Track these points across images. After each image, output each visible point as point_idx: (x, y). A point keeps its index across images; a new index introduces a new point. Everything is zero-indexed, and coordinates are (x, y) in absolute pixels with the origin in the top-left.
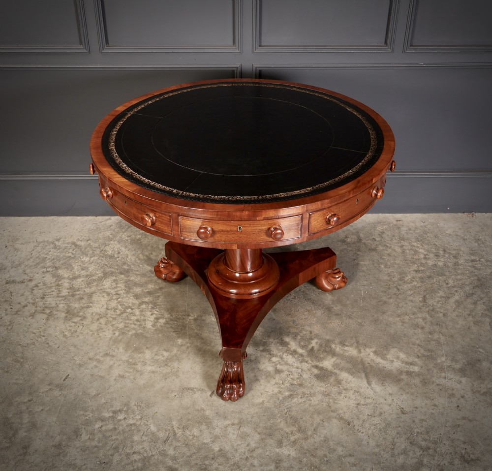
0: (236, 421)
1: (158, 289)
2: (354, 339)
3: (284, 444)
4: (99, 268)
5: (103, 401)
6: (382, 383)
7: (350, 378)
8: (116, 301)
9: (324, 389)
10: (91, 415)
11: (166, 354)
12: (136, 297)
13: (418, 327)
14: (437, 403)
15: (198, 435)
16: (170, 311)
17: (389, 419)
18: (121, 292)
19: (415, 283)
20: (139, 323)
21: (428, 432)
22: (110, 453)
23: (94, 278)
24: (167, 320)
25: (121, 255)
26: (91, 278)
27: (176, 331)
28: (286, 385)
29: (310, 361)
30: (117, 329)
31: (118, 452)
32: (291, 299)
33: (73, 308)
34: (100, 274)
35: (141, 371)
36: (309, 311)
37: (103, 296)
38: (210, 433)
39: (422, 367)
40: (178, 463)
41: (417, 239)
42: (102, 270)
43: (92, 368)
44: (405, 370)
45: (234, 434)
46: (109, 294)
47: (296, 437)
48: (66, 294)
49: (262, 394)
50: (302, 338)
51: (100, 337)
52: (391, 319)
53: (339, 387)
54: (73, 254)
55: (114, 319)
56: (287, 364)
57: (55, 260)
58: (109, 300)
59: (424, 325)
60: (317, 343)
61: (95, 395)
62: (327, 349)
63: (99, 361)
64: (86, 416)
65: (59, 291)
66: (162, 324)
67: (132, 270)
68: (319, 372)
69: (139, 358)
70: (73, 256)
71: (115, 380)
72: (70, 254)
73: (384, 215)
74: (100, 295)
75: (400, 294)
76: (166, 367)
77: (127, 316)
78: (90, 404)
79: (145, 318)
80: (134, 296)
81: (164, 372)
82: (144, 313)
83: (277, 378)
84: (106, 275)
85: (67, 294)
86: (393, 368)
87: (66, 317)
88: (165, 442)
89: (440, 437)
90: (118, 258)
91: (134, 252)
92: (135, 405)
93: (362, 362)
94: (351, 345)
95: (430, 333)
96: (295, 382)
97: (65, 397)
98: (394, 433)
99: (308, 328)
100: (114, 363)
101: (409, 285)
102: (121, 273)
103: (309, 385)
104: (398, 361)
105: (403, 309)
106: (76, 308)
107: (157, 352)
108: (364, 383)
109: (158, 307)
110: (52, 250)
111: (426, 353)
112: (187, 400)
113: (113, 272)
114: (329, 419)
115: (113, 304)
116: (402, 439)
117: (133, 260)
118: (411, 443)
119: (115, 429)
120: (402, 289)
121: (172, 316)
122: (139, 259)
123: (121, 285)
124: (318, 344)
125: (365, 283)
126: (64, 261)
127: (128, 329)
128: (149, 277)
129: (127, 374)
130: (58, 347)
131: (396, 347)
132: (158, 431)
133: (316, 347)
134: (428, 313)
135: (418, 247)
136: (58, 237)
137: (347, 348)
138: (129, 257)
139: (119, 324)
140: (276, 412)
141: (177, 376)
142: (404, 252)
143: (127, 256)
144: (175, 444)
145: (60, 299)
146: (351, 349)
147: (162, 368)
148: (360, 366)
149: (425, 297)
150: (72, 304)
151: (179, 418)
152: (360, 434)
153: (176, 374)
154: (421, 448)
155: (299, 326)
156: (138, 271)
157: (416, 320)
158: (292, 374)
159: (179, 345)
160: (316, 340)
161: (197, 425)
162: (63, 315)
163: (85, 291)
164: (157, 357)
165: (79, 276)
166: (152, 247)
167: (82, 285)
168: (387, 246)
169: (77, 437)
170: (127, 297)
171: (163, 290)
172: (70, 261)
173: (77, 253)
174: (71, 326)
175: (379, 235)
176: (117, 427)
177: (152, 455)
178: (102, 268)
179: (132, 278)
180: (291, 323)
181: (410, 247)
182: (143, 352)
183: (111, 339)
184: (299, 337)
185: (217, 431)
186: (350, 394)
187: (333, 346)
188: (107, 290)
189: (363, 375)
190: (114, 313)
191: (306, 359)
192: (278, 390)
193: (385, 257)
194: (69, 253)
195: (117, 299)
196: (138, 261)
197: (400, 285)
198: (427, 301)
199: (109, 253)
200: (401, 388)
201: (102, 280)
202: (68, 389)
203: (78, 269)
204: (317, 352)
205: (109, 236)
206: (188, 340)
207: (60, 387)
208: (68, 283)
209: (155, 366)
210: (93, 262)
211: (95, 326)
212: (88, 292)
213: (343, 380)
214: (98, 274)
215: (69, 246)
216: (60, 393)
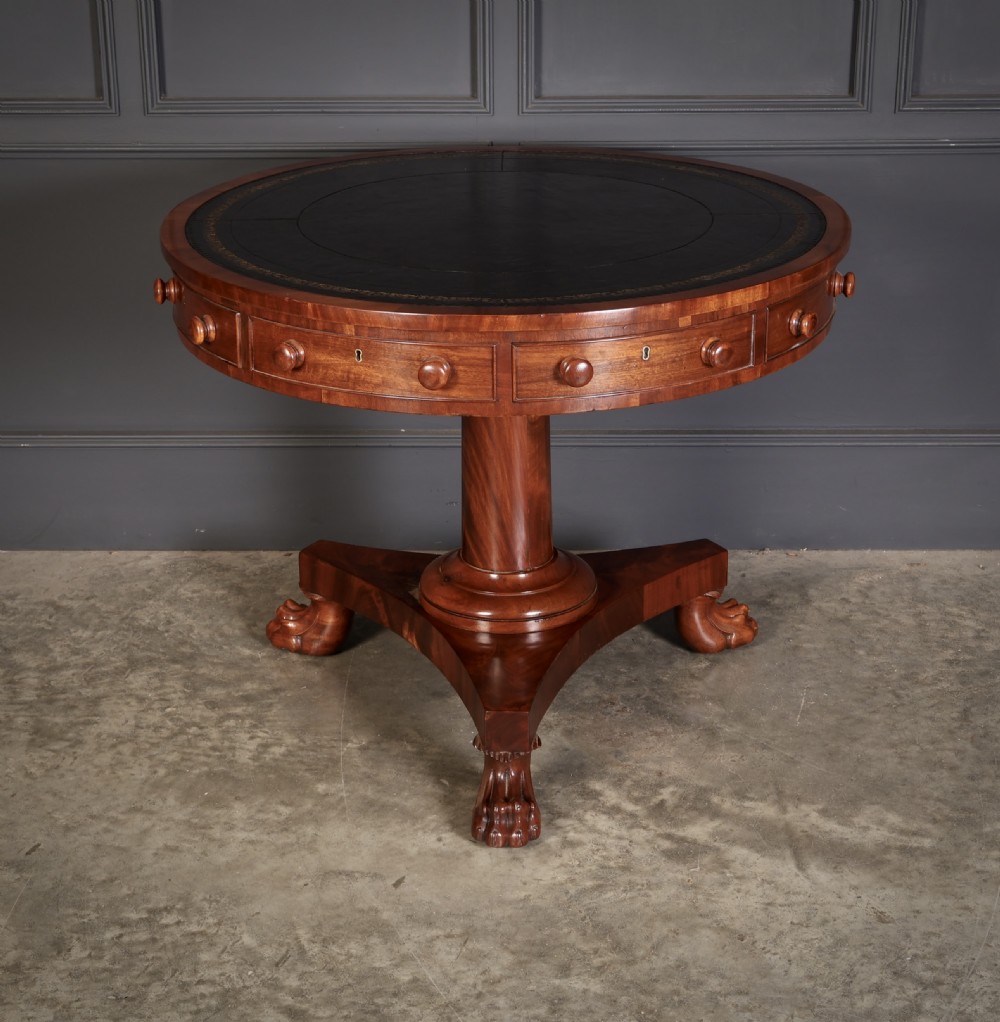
0: (457, 931)
1: (268, 692)
2: (771, 786)
3: (575, 971)
4: (119, 650)
5: (125, 891)
6: (835, 868)
7: (754, 857)
8: (159, 713)
10: (93, 916)
11: (285, 811)
12: (212, 704)
13: (942, 767)
14: (971, 904)
15: (360, 953)
16: (299, 732)
17: (846, 931)
18: (173, 696)
19: (945, 685)
20: (218, 753)
21: (940, 956)
22: (141, 981)
23: (103, 669)
24: (291, 748)
25: (176, 627)
26: (98, 669)
27: (312, 770)
28: (587, 868)
30: (161, 764)
31: (161, 980)
32: (614, 713)
33: (49, 725)
34: (119, 662)
35: (220, 840)
36: (657, 734)
37: (128, 704)
38: (391, 950)
39: (941, 840)
40: (309, 1002)
41: (963, 599)
42: (125, 655)
43: (98, 834)
44: (898, 844)
45: (449, 953)
46: (141, 700)
47: (605, 959)
48: (32, 699)
49: (525, 884)
50: (637, 784)
51: (118, 778)
52: (871, 752)
53: (723, 873)
54: (49, 624)
55: (155, 745)
56: (593, 830)
58: (143, 711)
59: (957, 762)
60: (673, 793)
61: (104, 881)
62: (700, 805)
63: (115, 821)
64: (82, 917)
65: (15, 693)
66: (277, 756)
67: (203, 655)
68: (675, 846)
69: (218, 816)
70: (50, 628)
71: (156, 854)
72: (42, 625)
73: (877, 553)
74: (119, 701)
75: (903, 705)
76: (285, 833)
77: (189, 740)
78: (93, 896)
79: (233, 744)
80: (206, 704)
81: (280, 842)
82: (231, 735)
83: (566, 856)
84: (133, 664)
85: (36, 698)
86: (865, 841)
87: (33, 740)
88: (277, 965)
89: (972, 964)
90: (167, 631)
91: (208, 622)
92: (205, 899)
93: (788, 829)
94: (763, 799)
95: (972, 778)
96: (612, 864)
97: (31, 882)
98: (854, 956)
99: (653, 767)
100: (153, 826)
101: (928, 689)
102: (175, 661)
103: (648, 868)
104: (881, 828)
105: (907, 732)
106: (57, 724)
107: (262, 805)
108: (790, 866)
109: (267, 724)
111: (955, 815)
112: (335, 893)
113: (155, 659)
114: (692, 929)
115: (154, 718)
116: (874, 967)
117: (207, 636)
118: (895, 973)
119: (154, 940)
120: (908, 696)
121: (303, 741)
122: (222, 635)
123: (175, 684)
124: (677, 794)
125: (811, 683)
126: (28, 637)
127: (189, 764)
128: (246, 669)
129: (186, 845)
130: (13, 796)
131: (878, 803)
132: (262, 944)
133: (671, 801)
134: (972, 742)
135: (960, 616)
136: (12, 592)
137: (752, 803)
138: (196, 632)
139: (168, 754)
140: (560, 914)
141: (313, 851)
142: (921, 625)
143: (191, 629)
144: (301, 968)
145: (18, 707)
146: (761, 804)
147: (273, 836)
148: (782, 836)
149: (966, 710)
150: (48, 718)
151: (314, 923)
152: (768, 955)
153: (311, 847)
154: (920, 982)
155: (629, 763)
156: (217, 657)
157: (939, 753)
158: (605, 849)
159: (318, 794)
160: (671, 789)
161: (360, 936)
162: (25, 737)
163: (80, 693)
164: (261, 816)
165: (66, 666)
166: (256, 611)
167: (73, 682)
168: (879, 614)
169: (59, 953)
170: (188, 705)
171: (282, 694)
172: (43, 638)
173: (60, 623)
174: (44, 758)
175: (860, 591)
176: (158, 937)
177: (244, 987)
178: (124, 650)
179: (202, 671)
180: (611, 756)
181: (939, 616)
182: (227, 807)
183: (145, 781)
184: (628, 782)
185: (409, 948)
186: (752, 885)
187: (715, 799)
188: (137, 693)
189: (788, 853)
190: (154, 735)
191: (644, 822)
192: (566, 877)
193: (869, 635)
194: (39, 622)
195: (164, 709)
196: (219, 639)
197: (901, 688)
198: (971, 719)
199: (143, 624)
200: (882, 877)
201: (124, 673)
202: (37, 870)
203: (62, 652)
204: (673, 811)
205: (144, 591)
206: (342, 785)
207: (18, 866)
208: (38, 678)
209: (257, 831)
210: (101, 640)
211: (106, 758)
212: (89, 695)
213: (733, 861)
214: (112, 662)
215: (39, 609)
216: (18, 876)
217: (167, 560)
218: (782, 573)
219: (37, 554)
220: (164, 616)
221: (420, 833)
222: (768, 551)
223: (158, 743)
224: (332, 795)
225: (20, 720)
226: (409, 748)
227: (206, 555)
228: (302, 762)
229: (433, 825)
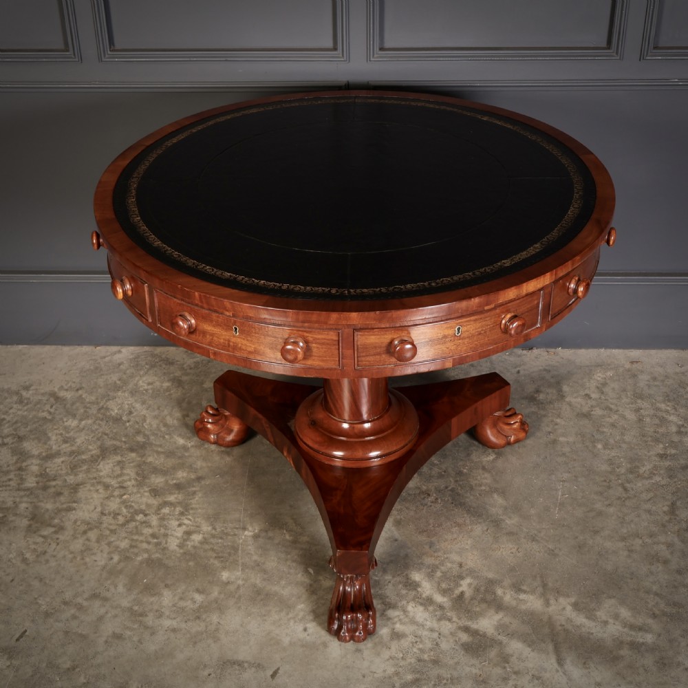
1: (193, 480)
2: (538, 579)
4: (95, 439)
5: (82, 680)
6: (585, 663)
7: (527, 651)
8: (118, 500)
9: (477, 671)
11: (199, 598)
12: (155, 492)
13: (658, 561)
16: (212, 520)
18: (129, 483)
19: (658, 479)
20: (155, 540)
23: (84, 457)
24: (206, 536)
25: (134, 417)
26: (79, 457)
27: (219, 557)
28: (409, 661)
29: (455, 619)
30: (116, 550)
32: (429, 504)
33: (43, 511)
34: (94, 450)
35: (152, 628)
36: (459, 525)
37: (97, 491)
39: (659, 635)
41: (668, 396)
42: (99, 443)
43: (68, 620)
44: (629, 639)
46: (107, 487)
48: (33, 485)
49: (364, 677)
50: (445, 576)
51: (86, 563)
52: (608, 544)
53: (505, 668)
54: (50, 413)
55: (113, 532)
56: (413, 622)
57: (19, 425)
58: (107, 498)
59: (669, 557)
60: (470, 585)
61: (69, 669)
62: (489, 597)
63: (80, 608)
65: (22, 479)
66: (197, 544)
67: (151, 444)
68: (470, 639)
69: (152, 604)
70: (50, 418)
71: (106, 642)
72: (45, 414)
73: (609, 351)
74: (92, 488)
75: (629, 498)
76: (197, 621)
77: (136, 527)
78: (59, 684)
79: (167, 531)
80: (150, 491)
81: (194, 630)
82: (165, 523)
83: (393, 648)
84: (104, 452)
85: (35, 485)
86: (605, 635)
87: (30, 526)
90: (128, 421)
91: (156, 413)
93: (550, 623)
94: (533, 592)
95: (679, 572)
96: (426, 657)
97: (17, 670)
99: (456, 558)
100: (107, 613)
101: (646, 482)
102: (132, 450)
103: (451, 662)
104: (617, 623)
105: (633, 526)
106: (48, 510)
107: (183, 593)
108: (552, 663)
109: (191, 512)
110: (15, 406)
111: (668, 609)
112: (229, 684)
113: (118, 447)
115: (113, 505)
117: (155, 426)
120: (632, 489)
121: (214, 529)
122: (166, 425)
123: (130, 472)
124: (473, 586)
125: (566, 476)
126: (35, 426)
127: (136, 550)
128: (180, 458)
129: (128, 633)
130: (13, 580)
131: (614, 597)
133: (468, 594)
134: (678, 536)
135: (667, 411)
136: (27, 383)
137: (524, 596)
138: (148, 422)
139: (121, 541)
141: (216, 640)
142: (640, 420)
143: (144, 420)
145: (22, 493)
146: (531, 597)
147: (190, 624)
148: (546, 630)
149: (673, 504)
150: (42, 504)
153: (214, 635)
155: (440, 554)
156: (161, 446)
157: (655, 547)
158: (421, 642)
159: (223, 582)
160: (468, 580)
162: (25, 522)
163: (66, 480)
164: (182, 604)
165: (58, 454)
166: (189, 403)
167: (61, 469)
168: (611, 409)
170: (138, 492)
171: (203, 483)
172: (45, 427)
173: (57, 412)
174: (35, 543)
175: (598, 388)
178: (98, 439)
179: (150, 459)
180: (427, 547)
181: (652, 412)
182: (159, 594)
183: (104, 567)
184: (439, 574)
186: (524, 681)
187: (499, 592)
188: (105, 480)
189: (551, 647)
190: (113, 522)
191: (448, 614)
192: (393, 670)
193: (605, 430)
194: (43, 411)
195: (121, 496)
196: (163, 429)
197: (629, 482)
198: (677, 513)
199: (113, 414)
200: (618, 674)
201: (97, 461)
202: (22, 657)
203: (57, 440)
204: (469, 603)
205: (115, 382)
206: (239, 573)
207: (10, 652)
208: (38, 465)
209: (178, 619)
210: (83, 429)
211: (78, 545)
212: (72, 482)
213: (512, 656)
214: (90, 451)
215: (45, 398)
216: (8, 663)
217: (132, 354)
218: (545, 370)
219: (48, 347)
220: (127, 406)
221: (292, 622)
222: (535, 351)
223: (115, 530)
224: (232, 583)
225: (23, 506)
226: (287, 537)
227: (159, 350)
228: (213, 550)
229: (301, 614)
